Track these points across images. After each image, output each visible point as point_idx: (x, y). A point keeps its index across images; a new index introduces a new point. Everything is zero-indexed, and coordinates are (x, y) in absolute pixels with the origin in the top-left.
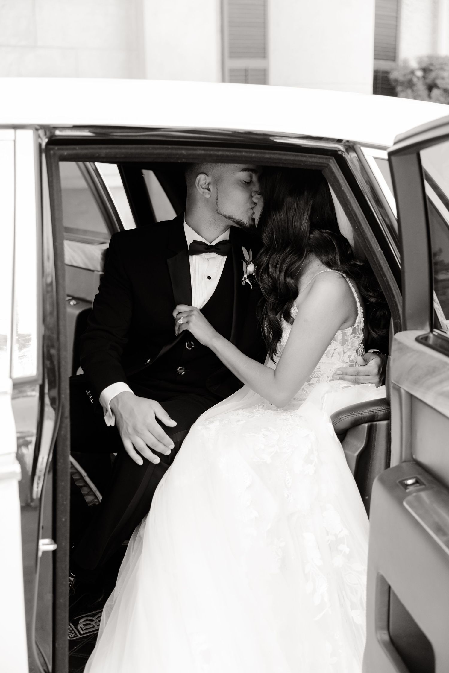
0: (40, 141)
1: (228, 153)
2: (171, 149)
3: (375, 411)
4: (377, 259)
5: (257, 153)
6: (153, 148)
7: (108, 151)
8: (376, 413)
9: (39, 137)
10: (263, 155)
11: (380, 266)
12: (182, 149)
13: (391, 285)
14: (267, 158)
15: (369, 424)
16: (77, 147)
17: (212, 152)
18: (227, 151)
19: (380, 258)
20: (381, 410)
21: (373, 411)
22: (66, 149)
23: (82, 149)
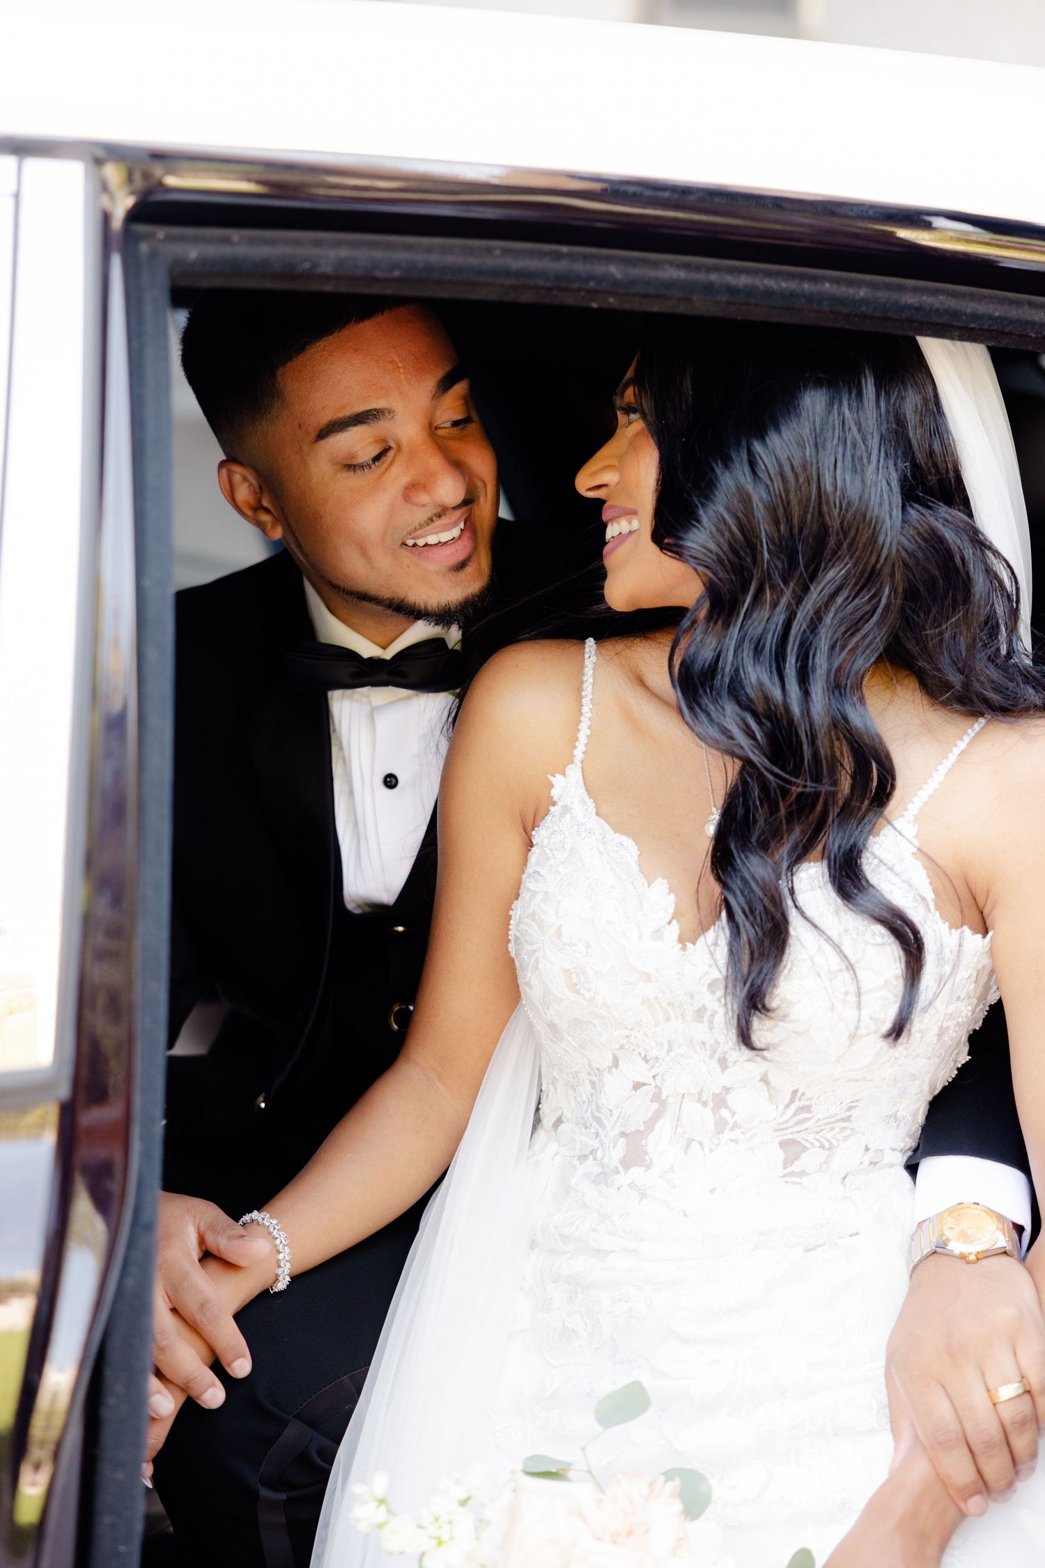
0: (105, 201)
1: (771, 283)
2: (570, 256)
5: (875, 286)
6: (505, 252)
7: (344, 253)
9: (104, 187)
10: (895, 296)
12: (609, 259)
14: (910, 307)
16: (235, 234)
17: (713, 277)
18: (769, 274)
22: (196, 240)
23: (251, 241)
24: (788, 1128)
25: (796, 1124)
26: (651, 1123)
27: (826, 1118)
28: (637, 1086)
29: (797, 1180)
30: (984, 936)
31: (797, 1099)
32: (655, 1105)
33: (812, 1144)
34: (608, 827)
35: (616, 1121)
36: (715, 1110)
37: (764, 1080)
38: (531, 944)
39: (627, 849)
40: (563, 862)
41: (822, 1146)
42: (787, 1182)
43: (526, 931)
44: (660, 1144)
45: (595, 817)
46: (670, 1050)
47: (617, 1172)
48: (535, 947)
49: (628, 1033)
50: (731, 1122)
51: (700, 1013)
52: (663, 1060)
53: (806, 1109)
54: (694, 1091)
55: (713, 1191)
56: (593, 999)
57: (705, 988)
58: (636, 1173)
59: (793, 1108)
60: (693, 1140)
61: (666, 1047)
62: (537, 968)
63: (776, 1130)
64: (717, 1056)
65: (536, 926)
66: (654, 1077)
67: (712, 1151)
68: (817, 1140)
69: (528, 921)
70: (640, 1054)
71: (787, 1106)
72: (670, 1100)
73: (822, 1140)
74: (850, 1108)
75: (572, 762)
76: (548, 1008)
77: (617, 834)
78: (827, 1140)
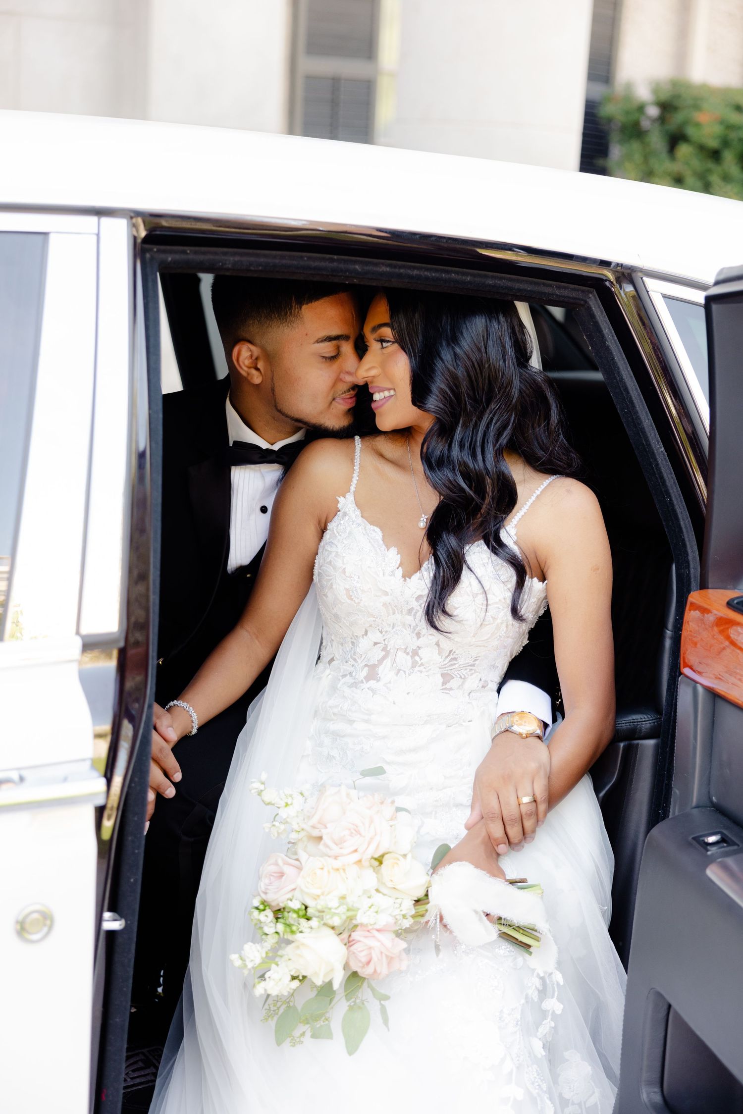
3: (637, 722)
4: (657, 465)
7: (237, 258)
8: (638, 725)
11: (662, 478)
12: (355, 262)
13: (678, 511)
15: (626, 743)
16: (188, 249)
19: (663, 464)
20: (647, 721)
21: (633, 722)
22: (171, 252)
23: (196, 253)
24: (445, 668)
25: (450, 666)
26: (381, 661)
27: (464, 664)
28: (375, 644)
29: (448, 692)
30: (543, 582)
31: (451, 655)
32: (383, 653)
33: (456, 676)
34: (367, 523)
35: (364, 659)
36: (412, 657)
37: (437, 644)
38: (329, 576)
39: (377, 533)
40: (346, 538)
41: (461, 677)
42: (443, 692)
43: (326, 570)
44: (385, 671)
45: (360, 518)
46: (393, 628)
47: (363, 683)
48: (331, 578)
49: (374, 619)
50: (420, 663)
51: (410, 611)
52: (390, 632)
53: (455, 659)
54: (403, 647)
55: (408, 693)
56: (359, 603)
57: (414, 599)
58: (372, 683)
59: (449, 658)
60: (401, 670)
61: (392, 625)
62: (332, 588)
63: (440, 668)
64: (416, 632)
65: (332, 568)
66: (384, 640)
67: (409, 675)
68: (459, 674)
69: (327, 565)
70: (379, 629)
71: (447, 657)
72: (391, 651)
73: (461, 675)
74: (475, 660)
75: (349, 492)
76: (335, 607)
77: (372, 526)
78: (464, 675)
